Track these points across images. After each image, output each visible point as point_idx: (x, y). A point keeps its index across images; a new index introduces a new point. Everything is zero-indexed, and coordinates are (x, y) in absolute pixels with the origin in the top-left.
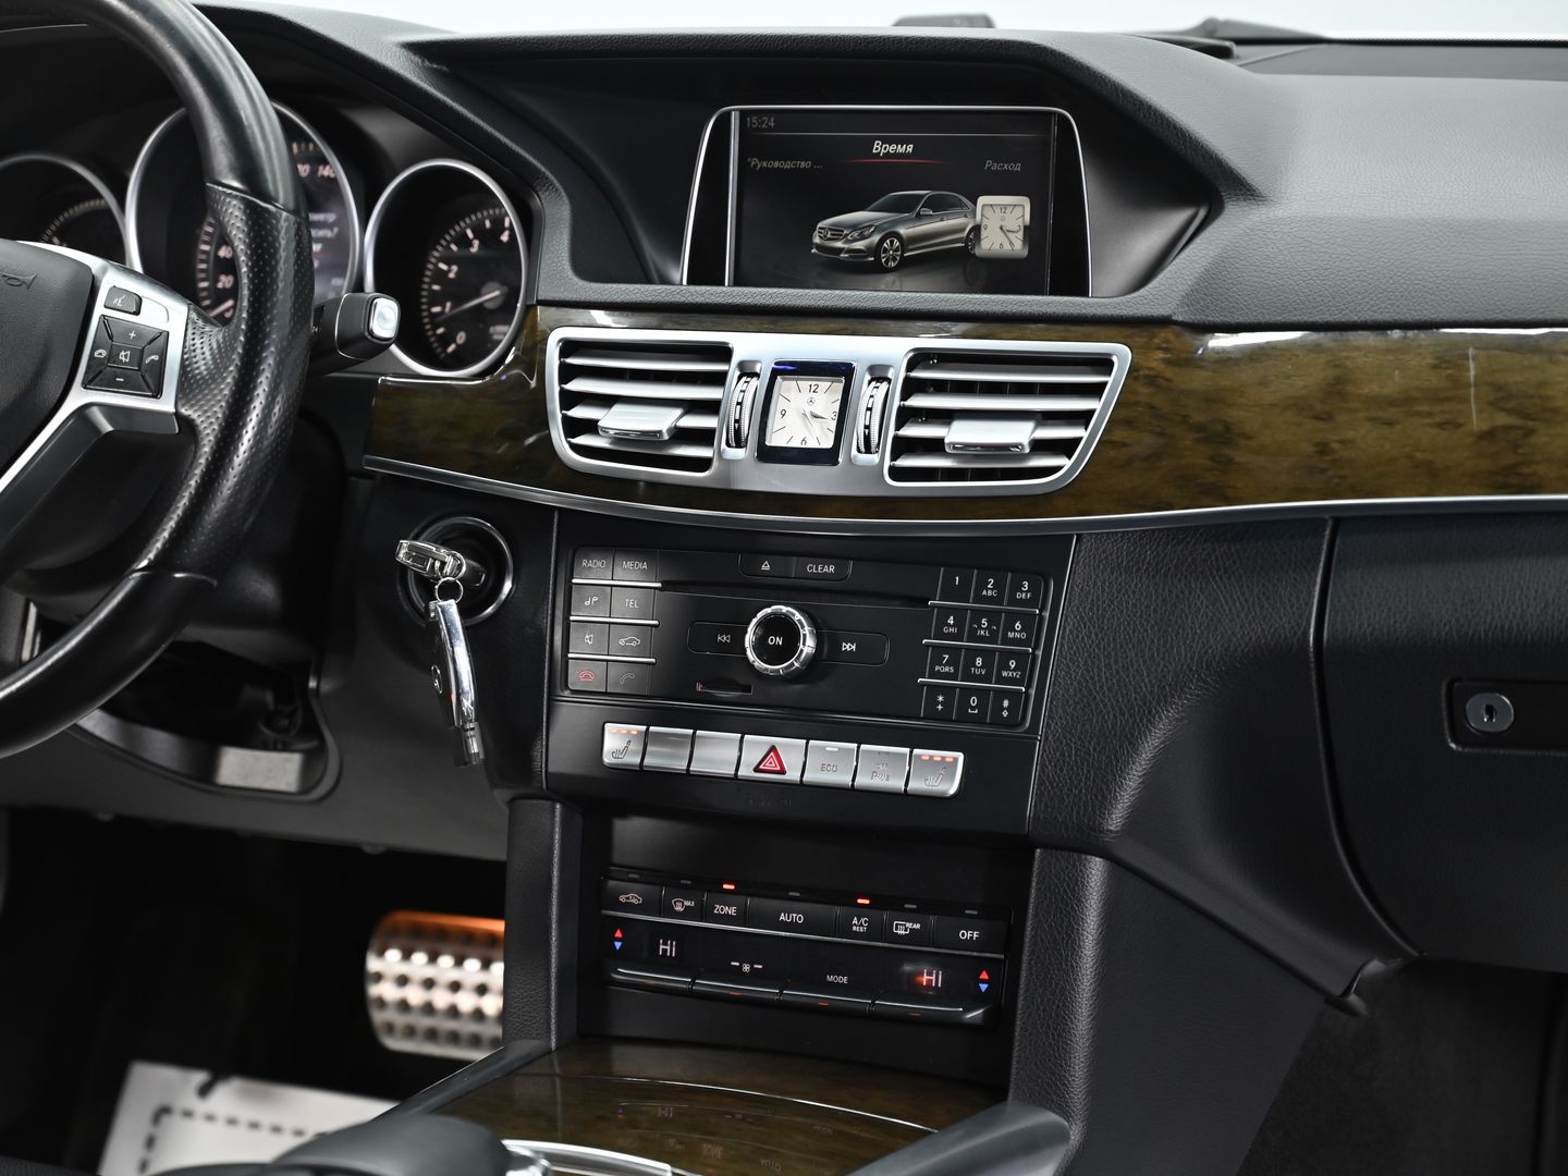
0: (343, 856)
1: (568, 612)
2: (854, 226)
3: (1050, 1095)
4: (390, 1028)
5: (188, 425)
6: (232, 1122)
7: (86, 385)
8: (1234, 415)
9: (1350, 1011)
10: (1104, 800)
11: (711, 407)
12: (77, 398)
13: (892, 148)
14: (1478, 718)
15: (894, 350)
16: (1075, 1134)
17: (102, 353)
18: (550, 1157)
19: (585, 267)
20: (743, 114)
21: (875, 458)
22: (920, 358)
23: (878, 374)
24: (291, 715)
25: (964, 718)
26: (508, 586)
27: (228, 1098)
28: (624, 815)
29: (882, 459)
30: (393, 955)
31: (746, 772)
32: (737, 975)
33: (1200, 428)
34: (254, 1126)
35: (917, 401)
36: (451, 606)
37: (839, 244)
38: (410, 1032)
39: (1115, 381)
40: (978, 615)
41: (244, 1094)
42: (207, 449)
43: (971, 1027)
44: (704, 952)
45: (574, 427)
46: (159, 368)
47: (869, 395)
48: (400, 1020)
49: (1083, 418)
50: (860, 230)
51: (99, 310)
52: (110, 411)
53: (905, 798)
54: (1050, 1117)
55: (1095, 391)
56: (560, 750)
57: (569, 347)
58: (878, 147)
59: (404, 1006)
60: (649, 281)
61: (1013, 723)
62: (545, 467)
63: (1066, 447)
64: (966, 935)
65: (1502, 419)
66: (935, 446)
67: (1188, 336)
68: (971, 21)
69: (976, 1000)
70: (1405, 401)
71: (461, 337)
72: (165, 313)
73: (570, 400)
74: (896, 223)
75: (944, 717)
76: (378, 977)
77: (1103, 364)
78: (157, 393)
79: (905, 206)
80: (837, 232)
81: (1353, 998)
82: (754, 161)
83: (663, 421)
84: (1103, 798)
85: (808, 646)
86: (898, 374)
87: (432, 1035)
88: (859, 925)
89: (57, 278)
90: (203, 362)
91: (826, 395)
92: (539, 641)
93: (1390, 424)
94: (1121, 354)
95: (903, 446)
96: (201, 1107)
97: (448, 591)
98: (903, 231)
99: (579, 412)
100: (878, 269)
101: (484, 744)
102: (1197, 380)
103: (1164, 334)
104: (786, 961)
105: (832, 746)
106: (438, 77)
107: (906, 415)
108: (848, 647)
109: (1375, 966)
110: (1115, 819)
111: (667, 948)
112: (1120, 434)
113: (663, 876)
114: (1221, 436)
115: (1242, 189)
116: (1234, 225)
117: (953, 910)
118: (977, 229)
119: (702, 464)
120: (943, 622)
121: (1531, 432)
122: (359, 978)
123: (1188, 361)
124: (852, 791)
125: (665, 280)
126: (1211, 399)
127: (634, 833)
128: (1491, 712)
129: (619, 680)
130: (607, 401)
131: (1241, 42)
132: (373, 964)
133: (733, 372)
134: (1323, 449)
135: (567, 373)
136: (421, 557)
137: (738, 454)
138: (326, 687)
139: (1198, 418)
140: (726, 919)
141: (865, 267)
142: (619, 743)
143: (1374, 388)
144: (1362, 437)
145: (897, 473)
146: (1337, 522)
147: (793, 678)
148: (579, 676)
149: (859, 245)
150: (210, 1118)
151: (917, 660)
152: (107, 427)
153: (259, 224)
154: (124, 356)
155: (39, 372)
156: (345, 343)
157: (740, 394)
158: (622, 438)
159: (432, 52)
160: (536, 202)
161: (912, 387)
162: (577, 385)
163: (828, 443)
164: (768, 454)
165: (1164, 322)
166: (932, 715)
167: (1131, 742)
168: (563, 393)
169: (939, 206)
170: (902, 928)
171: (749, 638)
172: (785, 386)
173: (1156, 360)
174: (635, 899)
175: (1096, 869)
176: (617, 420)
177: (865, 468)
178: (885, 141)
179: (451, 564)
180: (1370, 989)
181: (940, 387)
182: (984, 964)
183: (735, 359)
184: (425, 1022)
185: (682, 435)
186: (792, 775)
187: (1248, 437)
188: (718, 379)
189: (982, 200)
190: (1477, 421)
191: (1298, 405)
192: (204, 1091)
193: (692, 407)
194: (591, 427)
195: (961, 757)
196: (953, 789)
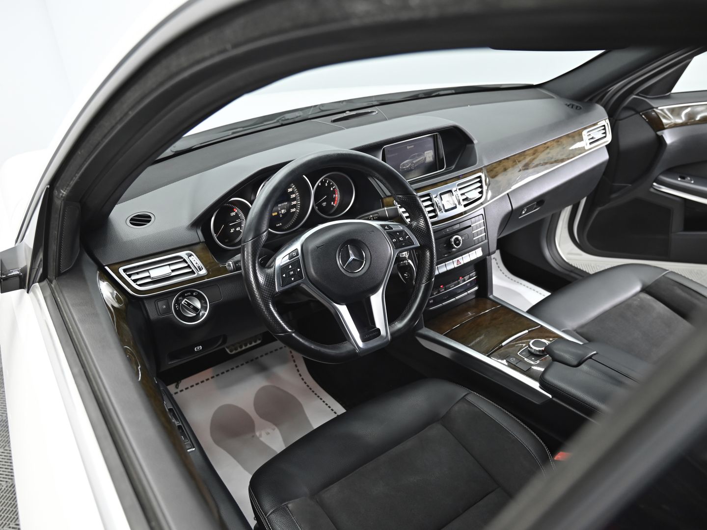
2: (406, 163)
7: (396, 248)
13: (410, 147)
17: (394, 240)
20: (386, 148)
25: (480, 242)
31: (456, 266)
37: (404, 167)
39: (483, 179)
46: (409, 238)
49: (481, 187)
50: (407, 164)
55: (480, 181)
58: (408, 147)
63: (482, 192)
74: (413, 161)
77: (480, 177)
78: (413, 243)
79: (414, 157)
80: (403, 165)
82: (389, 156)
85: (461, 241)
94: (482, 174)
98: (414, 162)
105: (466, 256)
111: (432, 302)
118: (425, 158)
120: (474, 228)
128: (524, 211)
140: (442, 292)
144: (511, 177)
149: (407, 167)
154: (401, 239)
164: (446, 211)
169: (419, 155)
171: (453, 244)
178: (409, 146)
183: (432, 195)
186: (462, 263)
187: (500, 182)
189: (425, 153)
195: (481, 248)
196: (482, 254)
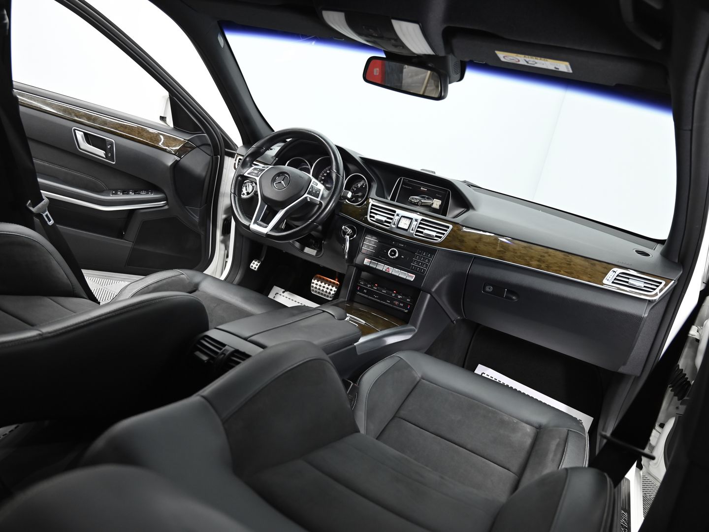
0: (317, 266)
1: (364, 241)
2: (415, 198)
3: (414, 325)
4: (313, 290)
5: (321, 203)
6: (286, 297)
7: (308, 194)
8: (465, 239)
9: (454, 323)
10: (433, 287)
11: (391, 219)
12: (306, 195)
13: (424, 189)
14: (487, 289)
15: (420, 218)
16: (416, 331)
17: (311, 190)
18: (351, 317)
19: (377, 195)
20: (404, 179)
21: (413, 232)
22: (422, 220)
23: (416, 220)
24: (317, 245)
25: (416, 271)
26: (355, 236)
27: (287, 294)
28: (364, 271)
29: (414, 232)
30: (316, 281)
31: (384, 270)
32: (374, 297)
33: (460, 240)
34: (289, 299)
35: (421, 226)
36: (348, 237)
37: (413, 201)
38: (316, 292)
39: (449, 230)
40: (426, 259)
41: (289, 294)
42: (323, 207)
43: (405, 313)
44: (370, 293)
45: (371, 216)
46: (319, 194)
47: (414, 223)
48: (315, 290)
49: (443, 234)
51: (311, 184)
52: (310, 198)
53: (405, 279)
54: (413, 328)
55: (446, 231)
56: (358, 260)
57: (373, 205)
58: (422, 188)
59: (316, 288)
60: (384, 198)
61: (423, 273)
62: (366, 221)
63: (440, 237)
64: (408, 300)
65: (502, 249)
66: (422, 232)
67: (461, 227)
68: (432, 172)
69: (407, 309)
70: (489, 243)
71: (354, 199)
72: (320, 187)
73: (371, 212)
74: (422, 199)
75: (413, 270)
76: (313, 283)
77: (448, 227)
78: (318, 198)
79: (423, 197)
80: (413, 199)
81: (455, 322)
82: (404, 186)
83: (384, 219)
84: (433, 286)
85: (397, 255)
86: (419, 221)
87: (319, 293)
88: (393, 295)
89: (307, 178)
90: (325, 195)
91: (408, 222)
92: (359, 245)
93: (486, 246)
94: (451, 226)
95: (417, 231)
96: (282, 294)
97: (348, 235)
98: (422, 201)
99: (372, 214)
100: (417, 205)
101: (348, 257)
102: (461, 233)
103: (458, 225)
104: (382, 297)
105: (397, 270)
106: (363, 163)
107: (419, 227)
108: (403, 257)
109: (459, 318)
110: (433, 290)
111: (365, 291)
112: (448, 238)
113: (367, 281)
114: (462, 241)
115: (473, 208)
116: (470, 213)
117: (407, 296)
118: (433, 203)
119: (388, 226)
120: (417, 257)
121: (505, 252)
122: (310, 282)
123: (460, 230)
124: (398, 276)
125: (387, 199)
126: (462, 236)
127: (364, 274)
128: (489, 289)
129: (368, 253)
130: (376, 214)
131: (472, 186)
132: (313, 281)
133: (396, 214)
134: (476, 247)
135: (372, 209)
136: (345, 229)
137: (394, 226)
138: (325, 243)
139: (459, 238)
140: (375, 289)
141: (416, 204)
142: (367, 261)
143: (484, 240)
144: (481, 247)
145: (416, 235)
146: (475, 257)
147: (394, 259)
148: (363, 251)
149: (416, 201)
150: (283, 296)
151: (412, 261)
152: (309, 200)
153: (337, 178)
154: (314, 191)
155: (301, 191)
156: (343, 197)
157: (396, 218)
158: (377, 219)
159: (363, 159)
160: (372, 184)
161: (420, 223)
162: (372, 211)
163: (407, 228)
164: (398, 227)
165: (458, 224)
166: (412, 269)
167: (439, 280)
168: (370, 211)
169: (428, 199)
170: (399, 297)
171: (389, 252)
172: (402, 219)
173: (455, 228)
174: (362, 283)
175: (429, 296)
176: (377, 217)
177: (411, 233)
179: (349, 231)
180: (457, 321)
181: (424, 224)
182: (409, 304)
183: (396, 213)
184: (321, 292)
185: (386, 222)
186: (390, 272)
187: (466, 242)
188: (393, 215)
189: (435, 199)
190: (498, 249)
191: (474, 240)
192: (283, 292)
193: (388, 218)
194: (374, 217)
195: (414, 276)
196: (412, 280)
